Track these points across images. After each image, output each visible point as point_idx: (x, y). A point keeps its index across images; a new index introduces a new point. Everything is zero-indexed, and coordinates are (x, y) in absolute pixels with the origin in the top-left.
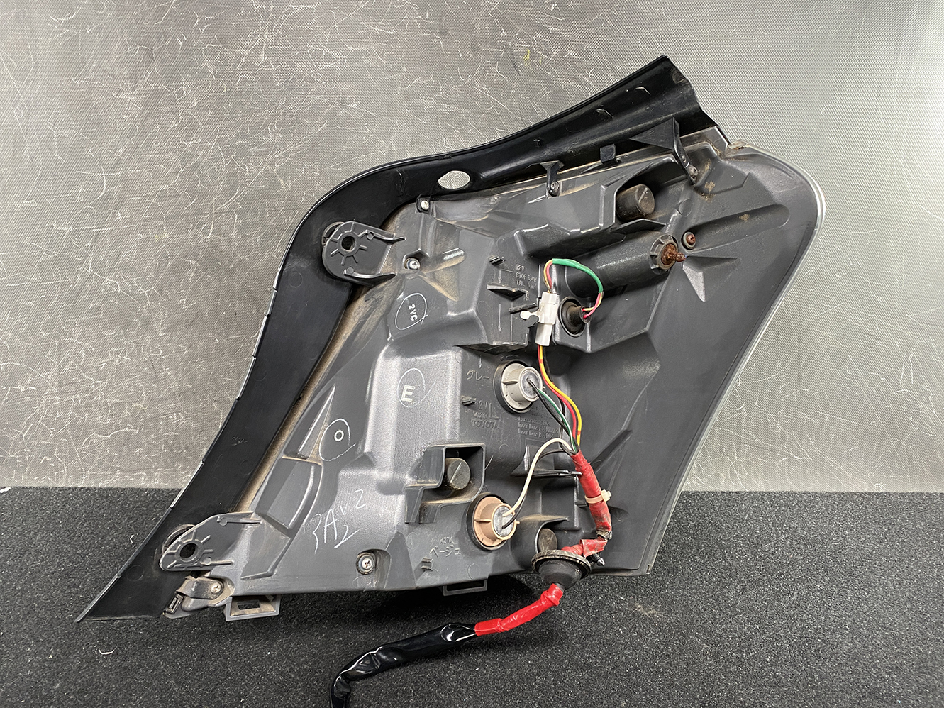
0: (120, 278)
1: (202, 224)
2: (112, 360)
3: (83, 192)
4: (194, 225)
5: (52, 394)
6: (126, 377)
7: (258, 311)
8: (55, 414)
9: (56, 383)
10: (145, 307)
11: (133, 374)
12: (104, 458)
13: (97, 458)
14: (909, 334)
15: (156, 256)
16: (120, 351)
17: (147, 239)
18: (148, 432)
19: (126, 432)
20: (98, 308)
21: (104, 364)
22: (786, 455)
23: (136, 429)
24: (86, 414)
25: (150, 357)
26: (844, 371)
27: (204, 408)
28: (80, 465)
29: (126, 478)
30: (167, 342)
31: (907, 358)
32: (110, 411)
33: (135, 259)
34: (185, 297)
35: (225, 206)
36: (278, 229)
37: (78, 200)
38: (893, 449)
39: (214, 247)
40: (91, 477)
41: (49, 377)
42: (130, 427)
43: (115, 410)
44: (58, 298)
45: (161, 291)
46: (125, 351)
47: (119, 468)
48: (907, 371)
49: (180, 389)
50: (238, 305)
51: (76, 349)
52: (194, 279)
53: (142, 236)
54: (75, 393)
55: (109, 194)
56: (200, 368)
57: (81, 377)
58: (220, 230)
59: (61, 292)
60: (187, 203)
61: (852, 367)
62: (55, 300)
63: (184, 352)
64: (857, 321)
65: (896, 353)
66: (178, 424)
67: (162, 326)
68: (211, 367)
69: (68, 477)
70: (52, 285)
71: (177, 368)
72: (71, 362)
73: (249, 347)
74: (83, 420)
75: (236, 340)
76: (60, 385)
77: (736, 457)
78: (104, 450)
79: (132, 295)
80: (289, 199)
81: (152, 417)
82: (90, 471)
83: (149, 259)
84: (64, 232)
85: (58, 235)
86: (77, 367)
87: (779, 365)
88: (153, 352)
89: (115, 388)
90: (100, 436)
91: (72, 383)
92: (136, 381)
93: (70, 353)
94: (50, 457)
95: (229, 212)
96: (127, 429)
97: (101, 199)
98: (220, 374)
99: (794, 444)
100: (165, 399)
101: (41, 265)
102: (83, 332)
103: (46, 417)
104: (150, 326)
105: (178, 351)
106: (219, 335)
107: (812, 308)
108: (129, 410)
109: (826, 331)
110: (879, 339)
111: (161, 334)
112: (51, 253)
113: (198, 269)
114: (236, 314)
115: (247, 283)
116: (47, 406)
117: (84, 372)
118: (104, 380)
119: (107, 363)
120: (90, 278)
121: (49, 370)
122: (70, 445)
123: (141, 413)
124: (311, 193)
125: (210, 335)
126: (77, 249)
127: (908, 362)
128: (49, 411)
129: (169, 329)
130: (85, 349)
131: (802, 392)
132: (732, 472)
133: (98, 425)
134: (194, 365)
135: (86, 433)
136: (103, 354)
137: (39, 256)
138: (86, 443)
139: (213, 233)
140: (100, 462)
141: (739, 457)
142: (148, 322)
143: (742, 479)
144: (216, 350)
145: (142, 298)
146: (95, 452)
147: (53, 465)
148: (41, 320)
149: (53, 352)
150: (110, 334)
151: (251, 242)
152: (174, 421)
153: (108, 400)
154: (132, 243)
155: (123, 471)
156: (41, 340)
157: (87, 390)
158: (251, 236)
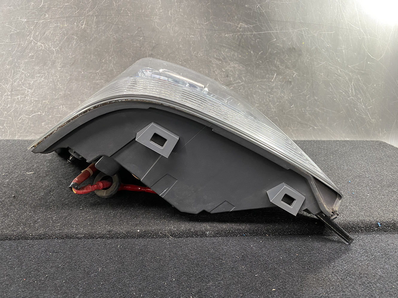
0: (44, 43)
1: (81, 21)
2: (36, 80)
3: (33, 5)
4: (77, 20)
5: (7, 95)
6: (42, 88)
7: (100, 60)
8: (7, 105)
9: (10, 90)
10: (53, 56)
11: (45, 86)
12: (27, 127)
13: (24, 127)
14: (350, 74)
15: (60, 34)
16: (40, 76)
17: (57, 26)
18: (49, 114)
19: (38, 114)
20: (33, 56)
21: (33, 82)
22: (311, 127)
23: (43, 113)
24: (22, 105)
25: (53, 79)
26: (329, 90)
27: (74, 103)
28: (15, 130)
29: (36, 137)
30: (61, 72)
31: (351, 84)
32: (32, 104)
33: (51, 35)
34: (71, 53)
35: (91, 13)
36: (112, 23)
37: (30, 8)
38: (350, 123)
39: (84, 30)
40: (20, 136)
41: (8, 87)
42: (40, 112)
43: (35, 103)
44: (16, 50)
45: (61, 49)
46: (42, 76)
47: (33, 132)
48: (352, 90)
49: (65, 94)
50: (92, 57)
51: (21, 75)
52: (75, 45)
53: (55, 25)
54: (18, 95)
55: (44, 6)
56: (74, 85)
57: (22, 87)
58: (88, 23)
59: (18, 48)
60: (75, 11)
61: (332, 88)
62: (15, 52)
63: (68, 77)
64: (332, 69)
65: (347, 82)
66: (62, 110)
67: (60, 65)
68: (79, 84)
69: (9, 136)
70: (14, 45)
71: (64, 84)
72: (18, 80)
73: (95, 76)
74: (20, 108)
75: (90, 73)
76: (12, 91)
77: (292, 128)
78: (28, 123)
79: (48, 50)
80: (116, 11)
81: (51, 107)
82: (20, 133)
83: (57, 35)
84: (23, 21)
85: (20, 23)
86: (20, 83)
87: (306, 87)
88: (55, 77)
89: (36, 93)
90: (27, 116)
91: (17, 90)
92: (46, 90)
93: (18, 76)
94: (2, 126)
95: (92, 16)
96: (39, 113)
97: (40, 8)
98: (83, 88)
99: (314, 122)
100: (58, 99)
101: (11, 35)
102: (25, 66)
103: (3, 106)
104: (55, 65)
105: (65, 77)
106: (83, 70)
107: (315, 63)
108: (41, 104)
109: (321, 73)
110: (340, 76)
111: (59, 69)
112: (16, 30)
113: (77, 40)
114: (91, 61)
115: (97, 47)
116: (4, 101)
117: (23, 85)
118: (31, 89)
119: (34, 81)
120: (31, 42)
121: (7, 84)
122: (12, 120)
123: (46, 105)
124: (126, 8)
125: (80, 70)
126: (27, 29)
127: (352, 85)
128: (5, 103)
129: (62, 67)
130: (25, 74)
131: (315, 99)
132: (291, 134)
133: (26, 111)
134: (72, 83)
135: (20, 115)
136: (33, 77)
137: (11, 31)
138: (20, 119)
139: (85, 25)
140: (25, 129)
141: (293, 127)
142: (54, 63)
143: (295, 137)
144: (82, 77)
145: (53, 52)
146: (23, 124)
147: (3, 130)
148: (7, 60)
149: (11, 75)
150: (37, 68)
151: (100, 29)
152: (61, 109)
153: (32, 99)
154: (51, 28)
155: (35, 133)
156: (6, 70)
157: (23, 94)
158: (100, 26)
